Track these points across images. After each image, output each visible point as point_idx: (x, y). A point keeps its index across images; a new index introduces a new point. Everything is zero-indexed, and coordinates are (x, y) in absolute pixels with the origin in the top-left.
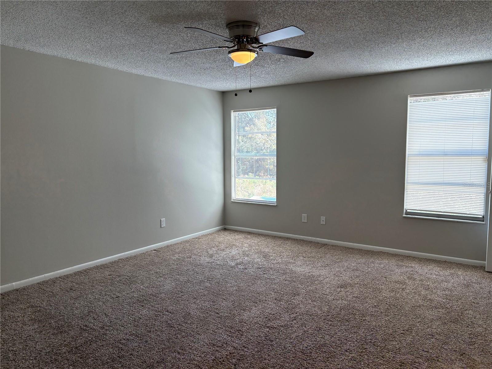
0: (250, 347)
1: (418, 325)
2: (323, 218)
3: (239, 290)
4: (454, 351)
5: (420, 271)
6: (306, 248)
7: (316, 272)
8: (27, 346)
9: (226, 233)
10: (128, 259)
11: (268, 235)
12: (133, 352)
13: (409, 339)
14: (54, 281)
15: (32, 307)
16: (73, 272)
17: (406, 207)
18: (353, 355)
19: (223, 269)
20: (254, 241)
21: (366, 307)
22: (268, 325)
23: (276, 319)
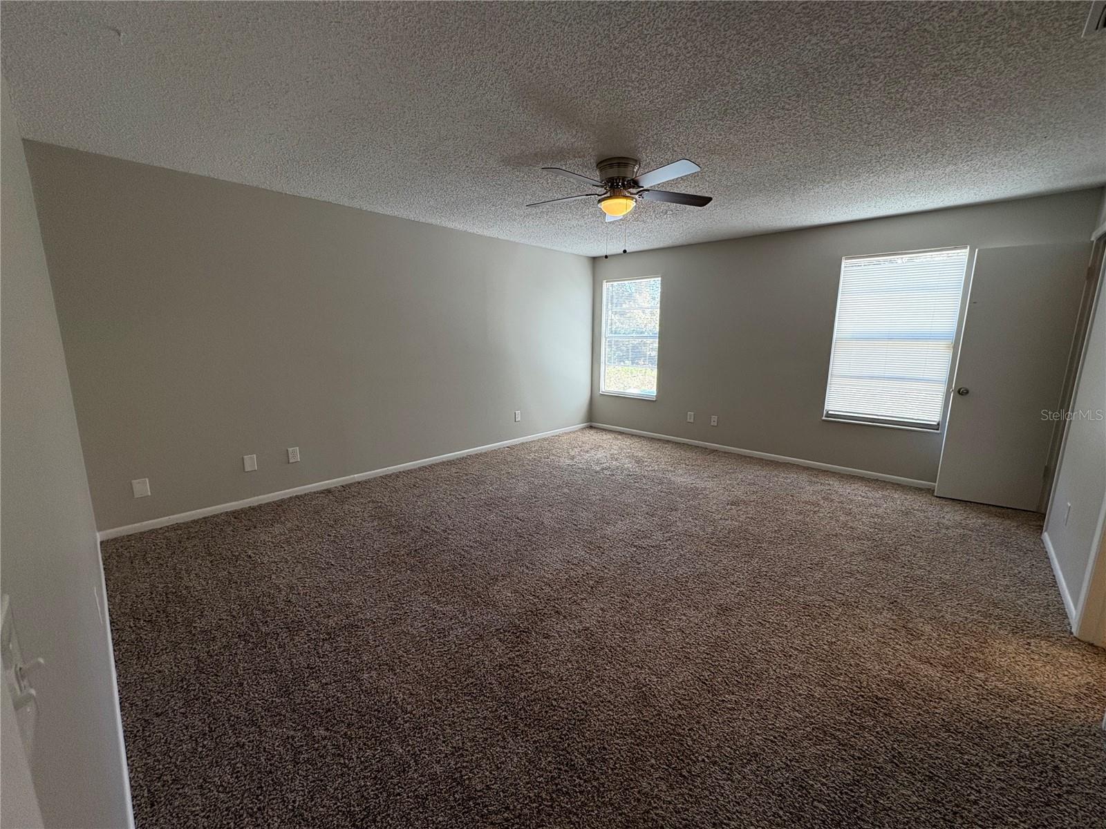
0: (612, 568)
1: (832, 558)
2: (714, 418)
3: (603, 499)
4: (881, 596)
5: (840, 490)
6: (689, 454)
7: (700, 484)
8: (365, 544)
9: (592, 432)
10: (478, 456)
11: (643, 437)
12: (476, 562)
13: (818, 576)
14: (397, 475)
15: (373, 502)
16: (418, 466)
17: (827, 407)
18: (741, 589)
19: (585, 474)
20: (626, 443)
21: (763, 531)
22: (635, 544)
23: (646, 537)
